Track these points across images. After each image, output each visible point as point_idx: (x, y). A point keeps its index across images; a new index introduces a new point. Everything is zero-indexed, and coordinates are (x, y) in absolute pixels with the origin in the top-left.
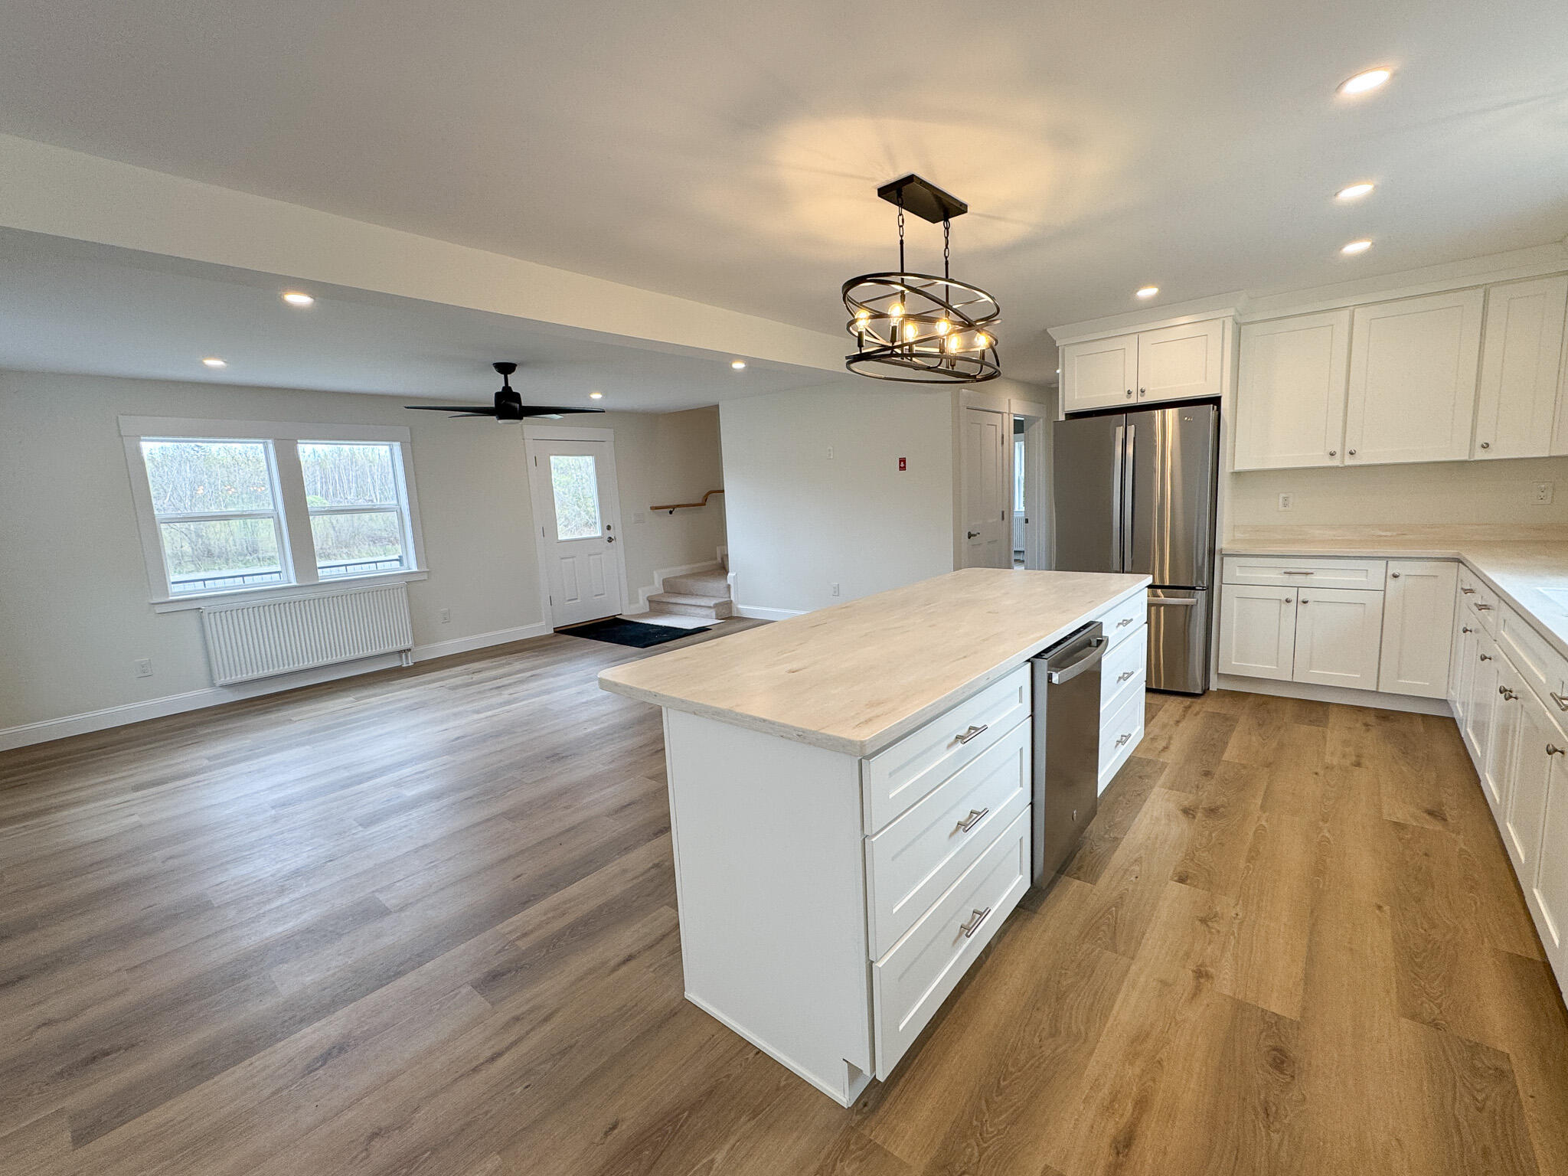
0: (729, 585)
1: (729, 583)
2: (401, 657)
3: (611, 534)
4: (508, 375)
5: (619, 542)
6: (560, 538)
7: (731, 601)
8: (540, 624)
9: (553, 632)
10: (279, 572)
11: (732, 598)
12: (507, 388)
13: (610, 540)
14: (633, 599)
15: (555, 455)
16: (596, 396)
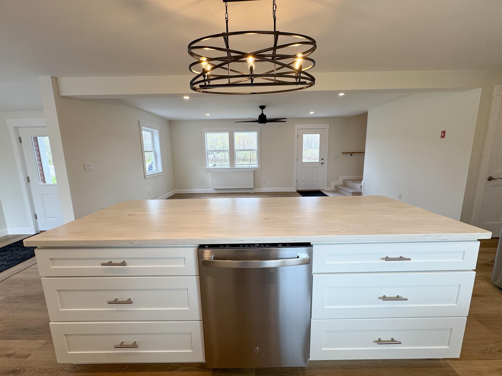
0: (362, 186)
1: (362, 185)
2: (252, 190)
3: (323, 161)
4: (263, 110)
5: (326, 165)
6: (303, 161)
7: (362, 192)
8: (292, 188)
9: (296, 191)
10: (228, 165)
11: (362, 191)
12: (262, 114)
13: (322, 163)
14: (329, 185)
15: (305, 134)
16: (312, 113)
